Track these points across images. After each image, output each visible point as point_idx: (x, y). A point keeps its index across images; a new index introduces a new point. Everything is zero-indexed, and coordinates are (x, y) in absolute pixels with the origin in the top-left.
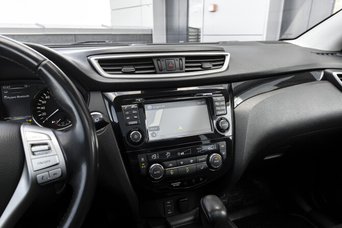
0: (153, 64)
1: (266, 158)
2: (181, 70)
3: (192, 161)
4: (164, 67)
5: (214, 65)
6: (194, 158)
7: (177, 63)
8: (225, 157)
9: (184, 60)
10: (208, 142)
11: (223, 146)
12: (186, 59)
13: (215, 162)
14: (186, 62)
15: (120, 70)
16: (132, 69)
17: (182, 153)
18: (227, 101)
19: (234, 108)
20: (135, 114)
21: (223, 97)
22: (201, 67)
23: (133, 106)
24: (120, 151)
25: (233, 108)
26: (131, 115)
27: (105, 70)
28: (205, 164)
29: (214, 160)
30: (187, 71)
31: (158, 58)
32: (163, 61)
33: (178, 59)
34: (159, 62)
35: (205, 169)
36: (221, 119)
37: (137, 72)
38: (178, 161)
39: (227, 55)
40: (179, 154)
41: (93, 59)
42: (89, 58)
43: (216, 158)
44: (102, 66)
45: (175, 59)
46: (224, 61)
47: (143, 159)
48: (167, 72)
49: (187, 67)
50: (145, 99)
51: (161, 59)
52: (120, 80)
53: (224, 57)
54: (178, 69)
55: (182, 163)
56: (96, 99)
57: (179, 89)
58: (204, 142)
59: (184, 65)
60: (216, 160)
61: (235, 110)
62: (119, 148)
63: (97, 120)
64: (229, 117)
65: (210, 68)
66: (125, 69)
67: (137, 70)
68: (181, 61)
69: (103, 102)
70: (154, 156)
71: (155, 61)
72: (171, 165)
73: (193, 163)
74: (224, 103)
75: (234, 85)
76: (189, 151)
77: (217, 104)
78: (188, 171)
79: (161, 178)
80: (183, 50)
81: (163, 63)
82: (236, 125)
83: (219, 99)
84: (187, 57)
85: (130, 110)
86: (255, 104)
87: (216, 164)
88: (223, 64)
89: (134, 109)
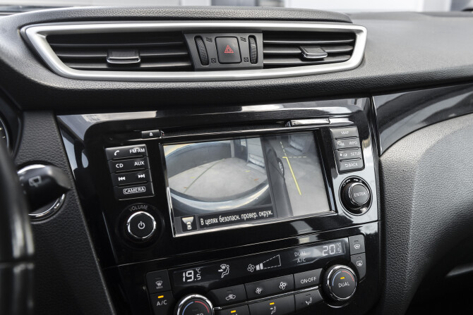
0: (185, 47)
1: (452, 274)
2: (253, 62)
3: (283, 285)
4: (212, 53)
5: (330, 55)
6: (290, 277)
7: (244, 46)
8: (363, 273)
9: (259, 38)
10: (314, 238)
11: (357, 247)
12: (264, 39)
13: (340, 285)
14: (265, 46)
15: (103, 61)
16: (133, 57)
17: (260, 267)
18: (363, 136)
19: (380, 155)
20: (141, 170)
21: (354, 129)
22: (300, 56)
23: (136, 149)
24: (100, 262)
25: (378, 154)
26: (130, 171)
27: (65, 60)
28: (315, 292)
29: (338, 281)
30: (267, 67)
31: (198, 33)
32: (211, 40)
33: (246, 36)
34: (200, 42)
35: (316, 305)
36: (352, 180)
37: (143, 66)
38: (249, 286)
39: (360, 31)
40: (251, 268)
41: (33, 33)
42: (23, 29)
43: (344, 276)
44: (56, 49)
45: (239, 36)
46: (353, 44)
47: (159, 284)
48: (219, 65)
49: (266, 56)
50: (167, 132)
51: (204, 36)
52: (103, 83)
53: (351, 36)
54: (246, 60)
55: (259, 290)
56: (38, 130)
57: (245, 109)
58: (303, 240)
59: (261, 51)
60: (342, 282)
61: (382, 158)
62: (99, 255)
63: (36, 181)
64: (369, 175)
65: (322, 59)
66: (114, 58)
67: (144, 60)
68: (252, 40)
69: (59, 140)
70: (189, 275)
71: (191, 42)
72: (231, 296)
73: (287, 290)
74: (356, 142)
75: (379, 101)
76: (276, 262)
77: (340, 144)
78: (274, 310)
80: (257, 17)
81: (209, 46)
82: (387, 195)
83: (345, 135)
84: (268, 34)
85: (127, 158)
86: (428, 146)
87: (343, 292)
88: (350, 53)
89: (138, 155)
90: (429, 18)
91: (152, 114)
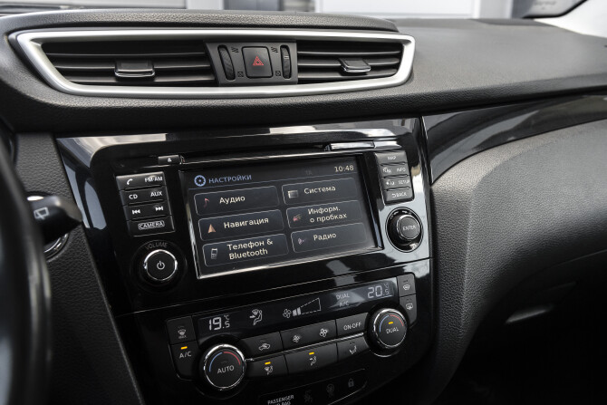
0: (207, 58)
1: (512, 320)
2: (286, 77)
3: (324, 332)
4: (239, 66)
5: (374, 68)
6: (332, 323)
7: (276, 57)
8: (413, 318)
9: (293, 49)
10: (351, 280)
11: (406, 287)
12: (299, 49)
13: (389, 331)
14: (300, 57)
15: (110, 73)
16: (145, 70)
17: (297, 312)
18: (412, 163)
19: (431, 184)
20: (158, 200)
21: (402, 154)
22: (340, 70)
23: (151, 177)
24: (112, 310)
25: (429, 183)
26: (146, 202)
27: (65, 73)
28: (359, 341)
29: (386, 326)
30: (302, 82)
31: (222, 42)
32: (236, 51)
33: (278, 46)
34: (224, 53)
35: (361, 354)
36: (400, 212)
37: (158, 80)
38: (285, 333)
39: (408, 42)
40: (287, 313)
41: (26, 40)
42: (13, 36)
43: (392, 321)
44: (53, 60)
45: (270, 46)
46: (400, 56)
47: (182, 333)
48: (245, 79)
49: (301, 70)
50: (188, 156)
51: (229, 46)
52: (112, 100)
53: (398, 46)
54: (278, 74)
55: (296, 338)
56: (37, 158)
57: (274, 131)
58: (340, 281)
59: (295, 64)
60: (391, 327)
61: (435, 187)
62: (110, 302)
63: (43, 212)
64: (419, 206)
65: (365, 73)
66: (124, 70)
67: (160, 73)
68: (285, 51)
69: (60, 167)
70: (216, 323)
71: (213, 51)
72: (265, 346)
73: (328, 337)
74: (403, 169)
75: (429, 122)
76: (315, 306)
77: (386, 170)
78: (313, 361)
79: (238, 385)
80: (290, 23)
81: (235, 57)
82: (440, 229)
83: (391, 159)
84: (303, 43)
85: (143, 187)
86: (484, 173)
87: (392, 338)
88: (396, 67)
89: (154, 185)
90: (485, 26)
91: (161, 137)
